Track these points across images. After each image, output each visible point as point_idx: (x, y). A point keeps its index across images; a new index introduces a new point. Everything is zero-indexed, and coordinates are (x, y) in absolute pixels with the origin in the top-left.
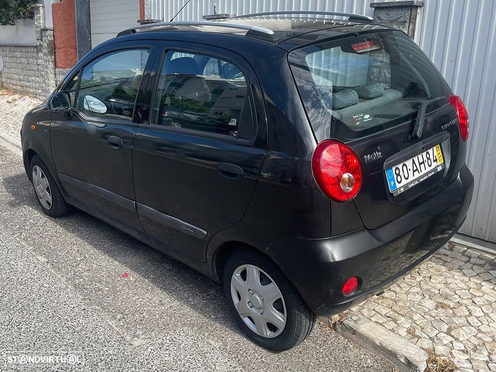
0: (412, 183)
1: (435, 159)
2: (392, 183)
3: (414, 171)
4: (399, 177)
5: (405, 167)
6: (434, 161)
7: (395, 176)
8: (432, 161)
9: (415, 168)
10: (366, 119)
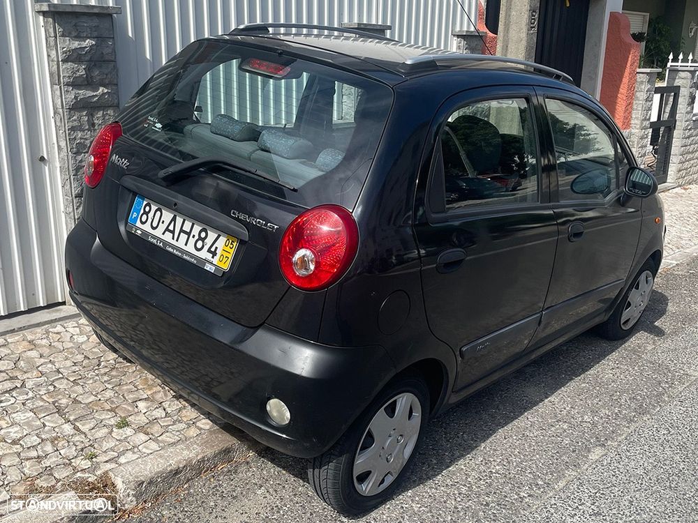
0: (155, 239)
1: (213, 249)
2: (135, 215)
3: (167, 229)
4: (145, 217)
5: (158, 213)
6: (209, 251)
7: (142, 212)
8: (206, 248)
9: (171, 228)
10: (156, 127)
